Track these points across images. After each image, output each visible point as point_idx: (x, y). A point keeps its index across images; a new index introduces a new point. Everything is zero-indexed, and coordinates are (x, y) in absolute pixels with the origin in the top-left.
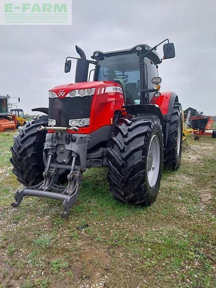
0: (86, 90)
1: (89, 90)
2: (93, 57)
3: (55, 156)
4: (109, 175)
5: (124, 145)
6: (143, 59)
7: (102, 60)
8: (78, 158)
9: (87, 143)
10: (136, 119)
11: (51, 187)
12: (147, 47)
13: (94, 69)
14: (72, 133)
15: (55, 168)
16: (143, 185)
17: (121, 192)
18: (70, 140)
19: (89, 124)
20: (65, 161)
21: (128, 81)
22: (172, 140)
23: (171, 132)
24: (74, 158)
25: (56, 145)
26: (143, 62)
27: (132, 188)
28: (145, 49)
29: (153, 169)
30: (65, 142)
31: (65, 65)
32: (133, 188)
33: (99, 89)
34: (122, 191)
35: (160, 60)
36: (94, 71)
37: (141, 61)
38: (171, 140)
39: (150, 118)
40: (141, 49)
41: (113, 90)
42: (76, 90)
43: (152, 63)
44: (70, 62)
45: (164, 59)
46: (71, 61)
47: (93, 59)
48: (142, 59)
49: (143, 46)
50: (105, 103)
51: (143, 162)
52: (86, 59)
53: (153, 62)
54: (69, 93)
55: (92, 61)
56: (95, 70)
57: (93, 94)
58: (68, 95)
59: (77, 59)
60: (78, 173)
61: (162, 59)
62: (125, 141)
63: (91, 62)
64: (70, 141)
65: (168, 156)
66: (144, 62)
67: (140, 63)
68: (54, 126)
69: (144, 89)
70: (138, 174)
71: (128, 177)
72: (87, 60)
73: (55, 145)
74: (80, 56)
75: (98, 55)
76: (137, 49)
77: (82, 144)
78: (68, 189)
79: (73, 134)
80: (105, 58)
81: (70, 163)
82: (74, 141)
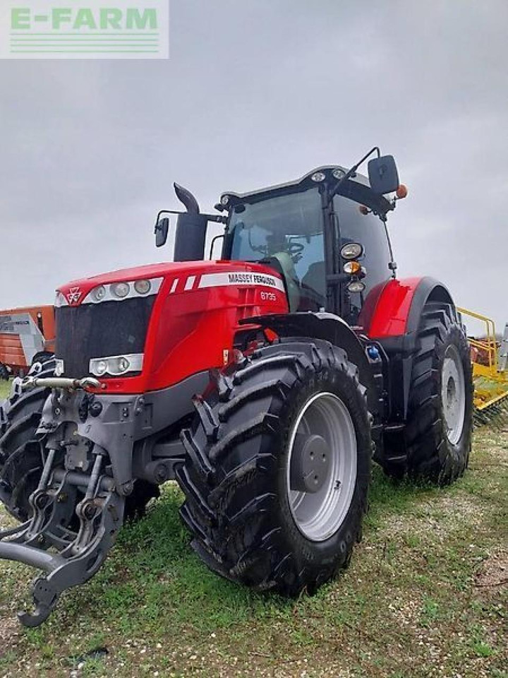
0: (131, 284)
1: (144, 282)
2: (219, 207)
3: (60, 453)
4: (185, 506)
5: (216, 422)
6: (330, 200)
7: (241, 211)
8: (106, 460)
9: (131, 420)
10: (260, 352)
11: (48, 533)
12: (339, 172)
13: (223, 234)
14: (95, 394)
15: (63, 482)
16: (266, 538)
17: (214, 554)
18: (88, 410)
19: (141, 369)
20: (81, 465)
21: (302, 257)
22: (423, 401)
23: (418, 381)
24: (99, 458)
25: (61, 424)
26: (330, 209)
27: (241, 546)
28: (335, 178)
29: (338, 485)
30: (77, 415)
31: (154, 229)
32: (243, 544)
33: (176, 281)
34: (217, 553)
35: (391, 202)
36: (222, 238)
37: (327, 207)
38: (421, 403)
39: (299, 349)
40: (323, 178)
41: (231, 281)
42: (104, 286)
43: (365, 212)
44: (166, 221)
45: (399, 198)
46: (168, 219)
47: (222, 211)
48: (329, 202)
49: (328, 171)
50: (201, 312)
51: (261, 470)
52: (201, 213)
53: (369, 209)
54: (89, 295)
55: (218, 216)
56: (223, 236)
57: (157, 292)
58: (88, 299)
59: (177, 214)
60: (107, 499)
61: (395, 199)
62: (220, 412)
63: (214, 219)
64: (87, 414)
65: (416, 447)
66: (332, 208)
67: (324, 212)
68: (60, 377)
69: (335, 273)
70: (248, 505)
71: (226, 511)
72: (201, 215)
73: (59, 424)
74: (185, 207)
75: (227, 201)
76: (314, 179)
77: (118, 420)
78: (77, 543)
79: (96, 396)
80: (247, 206)
81: (88, 473)
82: (96, 413)
